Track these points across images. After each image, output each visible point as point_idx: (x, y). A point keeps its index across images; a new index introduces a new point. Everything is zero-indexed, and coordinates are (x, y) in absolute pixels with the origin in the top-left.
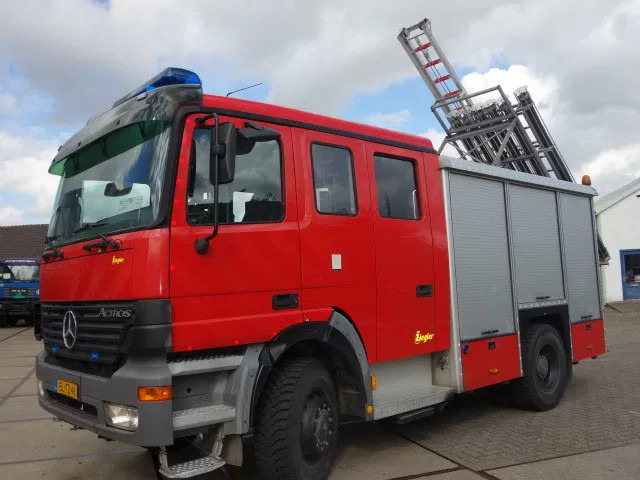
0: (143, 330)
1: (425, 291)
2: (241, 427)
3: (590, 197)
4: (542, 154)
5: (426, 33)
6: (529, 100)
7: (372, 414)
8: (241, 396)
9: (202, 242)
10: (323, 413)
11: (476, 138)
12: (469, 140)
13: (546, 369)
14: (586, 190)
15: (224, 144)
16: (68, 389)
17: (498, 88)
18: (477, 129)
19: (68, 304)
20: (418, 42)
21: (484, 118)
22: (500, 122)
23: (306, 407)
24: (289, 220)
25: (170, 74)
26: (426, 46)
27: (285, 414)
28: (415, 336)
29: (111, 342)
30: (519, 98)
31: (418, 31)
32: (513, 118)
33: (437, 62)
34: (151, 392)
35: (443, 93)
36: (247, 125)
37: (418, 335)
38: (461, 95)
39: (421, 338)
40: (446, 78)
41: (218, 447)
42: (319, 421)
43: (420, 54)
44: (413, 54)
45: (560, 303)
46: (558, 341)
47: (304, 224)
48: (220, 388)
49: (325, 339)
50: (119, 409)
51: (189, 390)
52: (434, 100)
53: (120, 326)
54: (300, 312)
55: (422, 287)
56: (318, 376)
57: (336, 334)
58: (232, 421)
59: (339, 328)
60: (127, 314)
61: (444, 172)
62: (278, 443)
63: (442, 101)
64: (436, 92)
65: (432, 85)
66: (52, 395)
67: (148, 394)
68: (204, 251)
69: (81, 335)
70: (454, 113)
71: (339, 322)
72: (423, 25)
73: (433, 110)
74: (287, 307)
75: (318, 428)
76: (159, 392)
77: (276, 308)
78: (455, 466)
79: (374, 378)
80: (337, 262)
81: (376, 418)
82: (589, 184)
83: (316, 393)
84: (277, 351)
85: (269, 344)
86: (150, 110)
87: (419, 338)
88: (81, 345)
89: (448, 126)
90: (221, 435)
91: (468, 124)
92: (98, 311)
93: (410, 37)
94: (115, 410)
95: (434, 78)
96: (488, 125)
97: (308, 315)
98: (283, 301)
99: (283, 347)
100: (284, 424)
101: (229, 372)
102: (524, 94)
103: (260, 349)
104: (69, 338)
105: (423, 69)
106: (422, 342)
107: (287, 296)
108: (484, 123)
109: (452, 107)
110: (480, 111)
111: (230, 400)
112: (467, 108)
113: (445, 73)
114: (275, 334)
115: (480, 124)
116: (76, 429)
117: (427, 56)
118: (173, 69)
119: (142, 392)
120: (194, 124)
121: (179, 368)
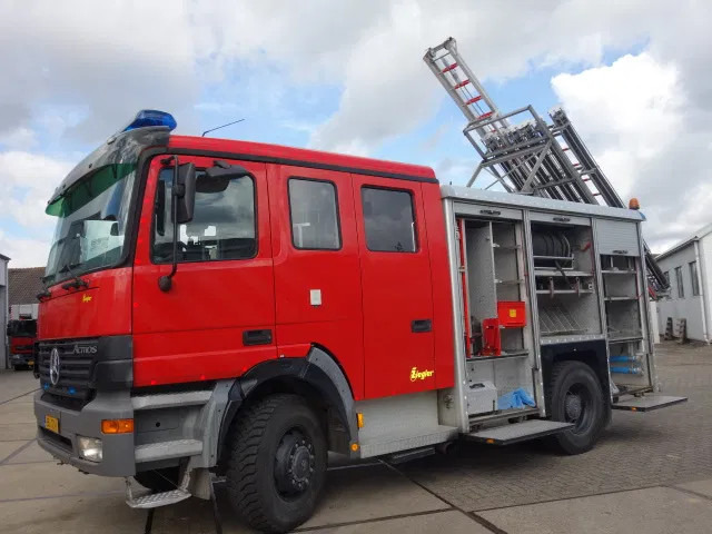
0: (108, 365)
1: (420, 327)
2: (208, 461)
3: (637, 222)
4: (584, 177)
5: (451, 52)
6: (565, 119)
7: (359, 451)
8: (208, 431)
9: (164, 280)
10: (300, 450)
11: (514, 161)
12: (507, 163)
13: (577, 409)
14: (634, 215)
15: (183, 185)
16: (52, 425)
17: (529, 108)
18: (513, 151)
19: (53, 342)
20: (445, 63)
21: (519, 140)
22: (538, 144)
23: (281, 442)
24: (262, 256)
25: (143, 117)
26: (454, 66)
27: (254, 450)
28: (409, 373)
29: (83, 378)
30: (554, 118)
31: (443, 51)
32: (549, 139)
33: (466, 83)
34: (115, 425)
35: (476, 116)
36: (216, 164)
37: (413, 372)
38: (494, 116)
39: (419, 375)
40: (478, 99)
41: (186, 480)
42: (296, 458)
43: (448, 74)
44: (440, 74)
45: (595, 338)
46: (591, 379)
47: (279, 260)
48: (190, 422)
49: (302, 375)
50: (88, 441)
51: (158, 425)
52: (467, 122)
53: (89, 362)
54: (275, 348)
55: (417, 323)
56: (299, 413)
57: (315, 370)
58: (200, 454)
59: (318, 364)
60: (94, 350)
61: (446, 202)
62: (248, 478)
63: (476, 123)
64: (469, 114)
65: (464, 106)
66: (44, 432)
67: (111, 426)
68: (167, 289)
69: (63, 371)
70: (489, 135)
71: (319, 358)
72: (448, 44)
73: (466, 133)
74: (258, 343)
75: (295, 464)
76: (121, 425)
77: (247, 344)
78: (448, 506)
79: (360, 417)
80: (316, 297)
81: (363, 456)
82: (636, 208)
83: (295, 430)
84: (248, 386)
85: (240, 380)
86: (118, 154)
87: (415, 375)
88: (63, 381)
89: (484, 150)
90: (190, 469)
91: (504, 147)
92: (72, 348)
93: (437, 57)
94: (85, 443)
95: (465, 101)
96: (526, 148)
97: (284, 351)
98: (254, 337)
99: (254, 383)
100: (252, 459)
101: (199, 407)
102: (559, 113)
103: (231, 384)
104: (55, 375)
105: (453, 91)
106: (419, 379)
107: (259, 332)
108: (520, 145)
109: (486, 128)
110: (515, 133)
111: (199, 435)
112: (501, 131)
113: (475, 94)
114: (245, 370)
115: (517, 147)
116: (62, 464)
117: (455, 77)
118: (146, 112)
119: (106, 425)
120: (159, 166)
121: (143, 402)
